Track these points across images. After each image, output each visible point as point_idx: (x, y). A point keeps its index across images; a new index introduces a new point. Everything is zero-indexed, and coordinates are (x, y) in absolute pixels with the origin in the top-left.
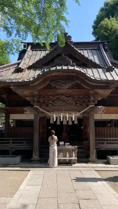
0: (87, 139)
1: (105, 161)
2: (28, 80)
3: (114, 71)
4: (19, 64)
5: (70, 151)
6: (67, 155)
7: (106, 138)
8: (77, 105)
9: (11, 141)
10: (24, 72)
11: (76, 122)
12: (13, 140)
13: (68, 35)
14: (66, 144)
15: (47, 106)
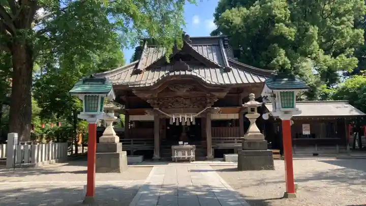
0: (205, 139)
1: (222, 159)
2: (149, 85)
3: (231, 72)
4: (137, 65)
5: (189, 150)
6: (186, 153)
7: (222, 138)
8: (195, 107)
9: (132, 142)
10: (142, 74)
11: (194, 123)
12: (134, 141)
13: (186, 34)
14: (185, 143)
15: (167, 108)
